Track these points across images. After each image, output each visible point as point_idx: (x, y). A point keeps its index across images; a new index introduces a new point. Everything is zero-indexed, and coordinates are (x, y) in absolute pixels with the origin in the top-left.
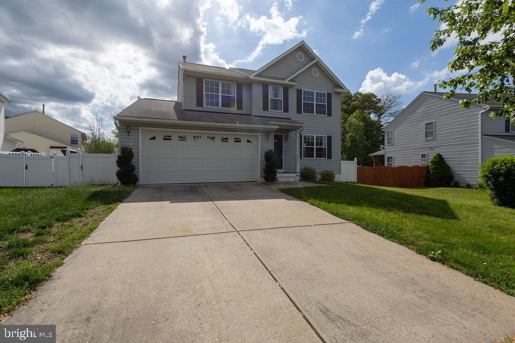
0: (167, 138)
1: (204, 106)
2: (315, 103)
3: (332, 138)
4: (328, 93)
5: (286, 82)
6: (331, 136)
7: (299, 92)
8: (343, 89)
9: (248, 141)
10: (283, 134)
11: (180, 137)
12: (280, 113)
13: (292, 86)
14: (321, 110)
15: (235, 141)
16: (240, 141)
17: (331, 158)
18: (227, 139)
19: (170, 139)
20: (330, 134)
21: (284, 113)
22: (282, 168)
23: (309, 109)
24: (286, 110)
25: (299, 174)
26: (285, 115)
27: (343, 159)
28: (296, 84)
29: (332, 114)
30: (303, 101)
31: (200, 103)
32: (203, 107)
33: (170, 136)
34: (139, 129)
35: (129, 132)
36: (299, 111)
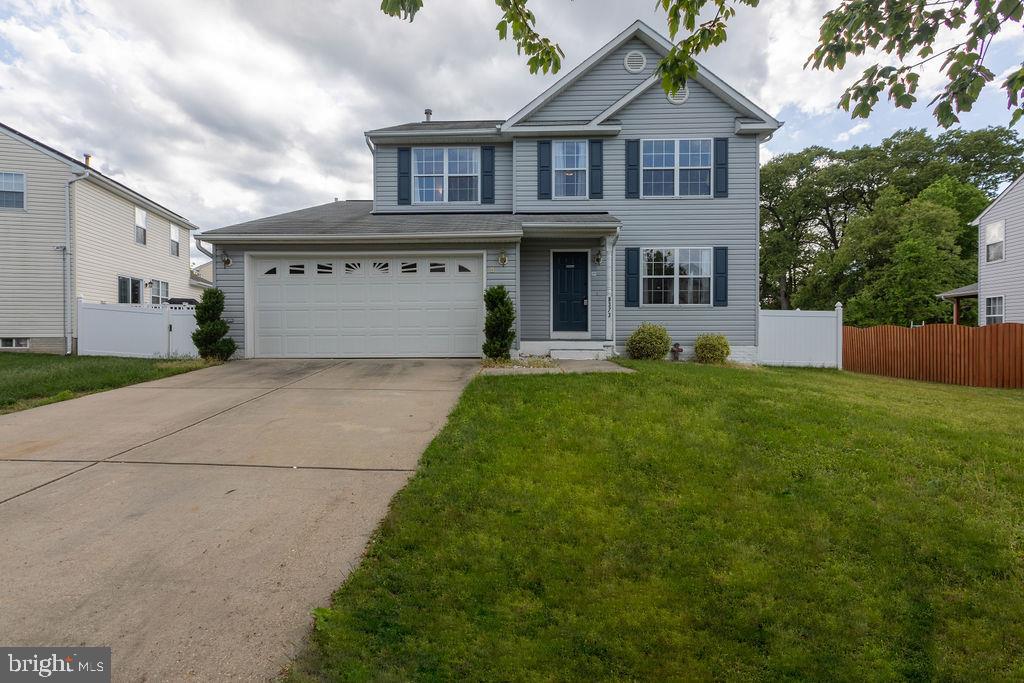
0: (297, 270)
1: (413, 202)
2: (677, 168)
3: (729, 252)
4: (717, 140)
5: (593, 127)
6: (726, 249)
7: (632, 146)
8: (761, 121)
9: (462, 269)
10: (589, 251)
11: (320, 267)
12: (582, 202)
13: (612, 135)
14: (694, 182)
15: (432, 270)
16: (443, 270)
17: (726, 305)
18: (414, 266)
19: (302, 272)
20: (722, 243)
21: (593, 202)
22: (585, 329)
23: (660, 183)
24: (597, 192)
25: (613, 343)
26: (596, 205)
27: (763, 307)
28: (618, 128)
29: (730, 191)
30: (642, 168)
31: (404, 197)
32: (410, 204)
33: (302, 267)
34: (243, 256)
35: (227, 262)
36: (632, 192)
